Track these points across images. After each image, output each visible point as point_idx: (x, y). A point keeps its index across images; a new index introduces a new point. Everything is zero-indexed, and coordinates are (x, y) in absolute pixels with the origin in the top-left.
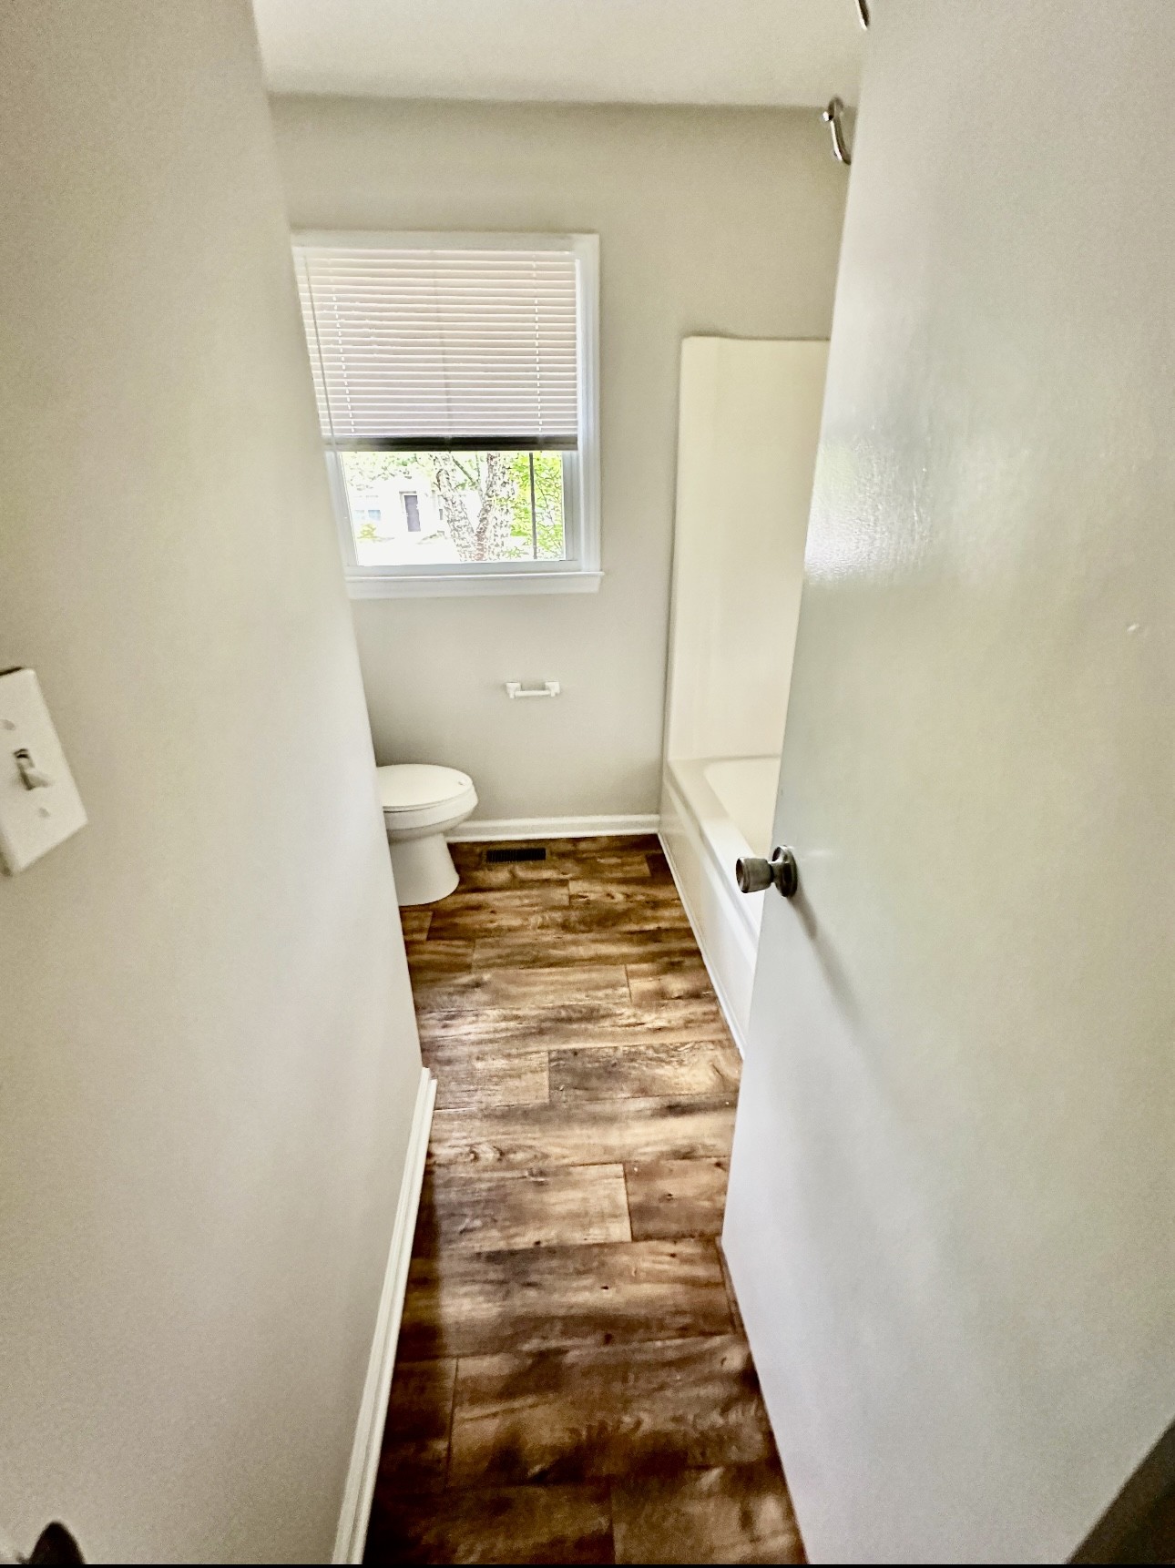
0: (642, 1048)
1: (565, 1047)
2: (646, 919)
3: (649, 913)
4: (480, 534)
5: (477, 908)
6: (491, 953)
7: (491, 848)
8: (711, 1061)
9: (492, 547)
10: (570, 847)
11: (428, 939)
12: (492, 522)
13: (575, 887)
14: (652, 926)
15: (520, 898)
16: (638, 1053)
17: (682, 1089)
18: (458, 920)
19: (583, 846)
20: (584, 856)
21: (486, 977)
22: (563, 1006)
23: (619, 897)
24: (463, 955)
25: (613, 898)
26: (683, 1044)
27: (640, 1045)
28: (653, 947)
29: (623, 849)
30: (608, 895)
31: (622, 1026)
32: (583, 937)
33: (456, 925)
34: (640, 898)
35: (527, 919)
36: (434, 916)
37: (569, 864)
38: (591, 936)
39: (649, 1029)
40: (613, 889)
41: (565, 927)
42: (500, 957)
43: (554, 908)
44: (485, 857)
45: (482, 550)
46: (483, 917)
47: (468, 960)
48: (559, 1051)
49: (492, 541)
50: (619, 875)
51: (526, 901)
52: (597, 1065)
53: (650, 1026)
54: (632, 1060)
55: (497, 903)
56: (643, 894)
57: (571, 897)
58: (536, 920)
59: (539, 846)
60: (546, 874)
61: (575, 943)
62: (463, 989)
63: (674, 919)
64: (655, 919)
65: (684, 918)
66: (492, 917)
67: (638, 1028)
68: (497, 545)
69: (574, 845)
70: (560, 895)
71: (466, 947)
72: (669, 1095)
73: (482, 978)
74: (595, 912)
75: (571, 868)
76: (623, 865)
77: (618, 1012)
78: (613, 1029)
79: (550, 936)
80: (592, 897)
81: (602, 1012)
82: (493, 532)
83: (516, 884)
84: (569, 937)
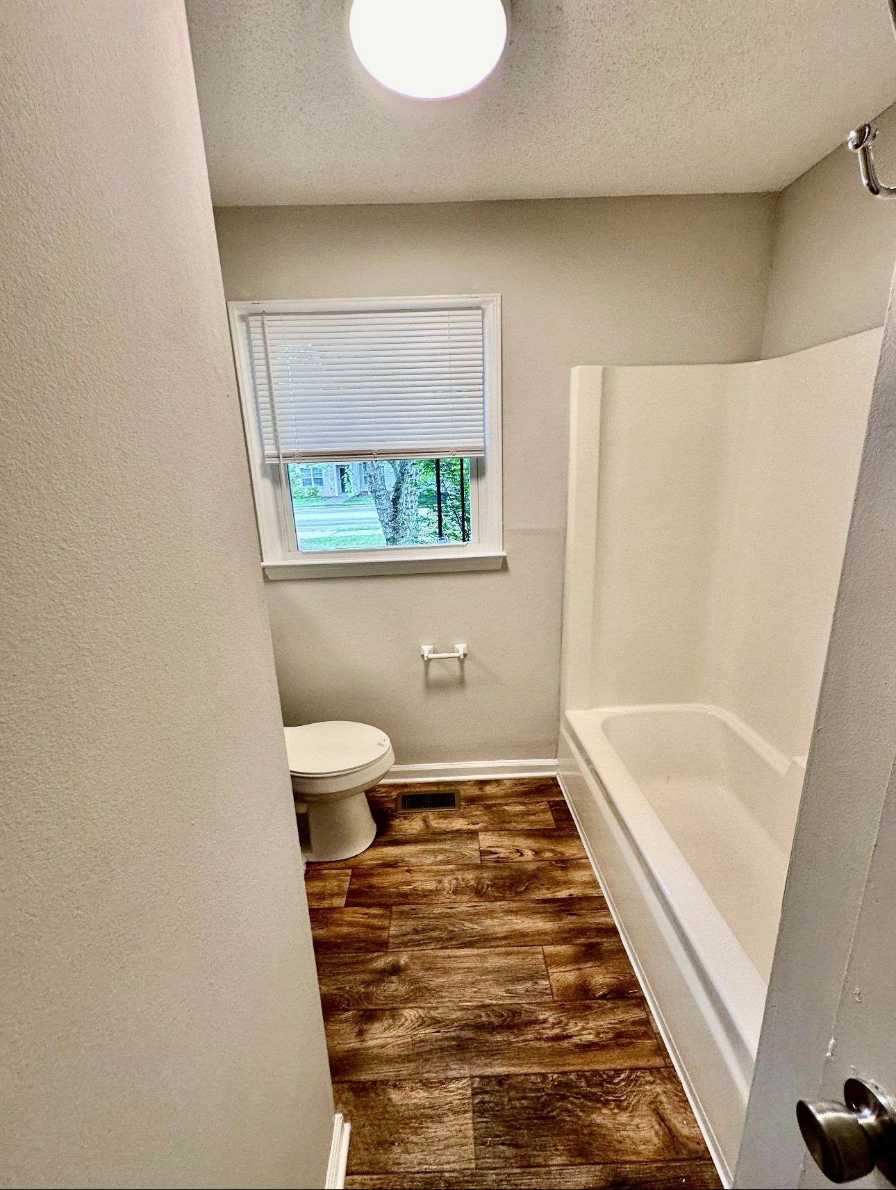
0: (573, 1077)
1: (488, 1071)
2: (557, 883)
3: (559, 874)
4: (395, 501)
5: (392, 865)
6: (409, 924)
7: (406, 790)
8: (652, 1102)
9: (404, 510)
10: (475, 791)
11: (347, 905)
12: (404, 491)
13: (486, 840)
14: (563, 893)
15: (433, 851)
16: (568, 1085)
17: (626, 1152)
18: (376, 881)
19: (489, 790)
20: (490, 802)
21: (403, 960)
22: (484, 1006)
23: (529, 855)
24: (383, 928)
25: (522, 855)
26: (618, 1072)
27: (571, 1072)
28: (569, 922)
29: (525, 794)
30: (518, 851)
31: (548, 1039)
32: (498, 905)
33: (371, 887)
34: (548, 855)
35: (440, 882)
36: (353, 876)
37: (477, 812)
38: (505, 905)
39: (577, 1046)
40: (522, 842)
41: (478, 892)
42: (416, 932)
43: (466, 867)
44: (400, 801)
45: (396, 512)
46: (397, 877)
47: (385, 934)
48: (482, 1077)
49: (404, 506)
50: (525, 826)
51: (440, 858)
52: (525, 1102)
53: (576, 1040)
54: (563, 1098)
55: (413, 860)
56: (552, 851)
57: (482, 853)
58: (449, 882)
59: (447, 789)
60: (459, 824)
61: (490, 914)
62: (377, 977)
63: (585, 883)
64: (568, 883)
65: (594, 884)
66: (408, 877)
67: (565, 1044)
68: (408, 508)
69: (480, 789)
70: (470, 850)
71: (382, 916)
72: (613, 1162)
73: (398, 962)
74: (506, 873)
75: (480, 818)
76: (528, 813)
77: (541, 1017)
78: (537, 1044)
79: (464, 905)
80: (503, 853)
81: (524, 1018)
82: (405, 499)
83: (430, 836)
84: (484, 906)
